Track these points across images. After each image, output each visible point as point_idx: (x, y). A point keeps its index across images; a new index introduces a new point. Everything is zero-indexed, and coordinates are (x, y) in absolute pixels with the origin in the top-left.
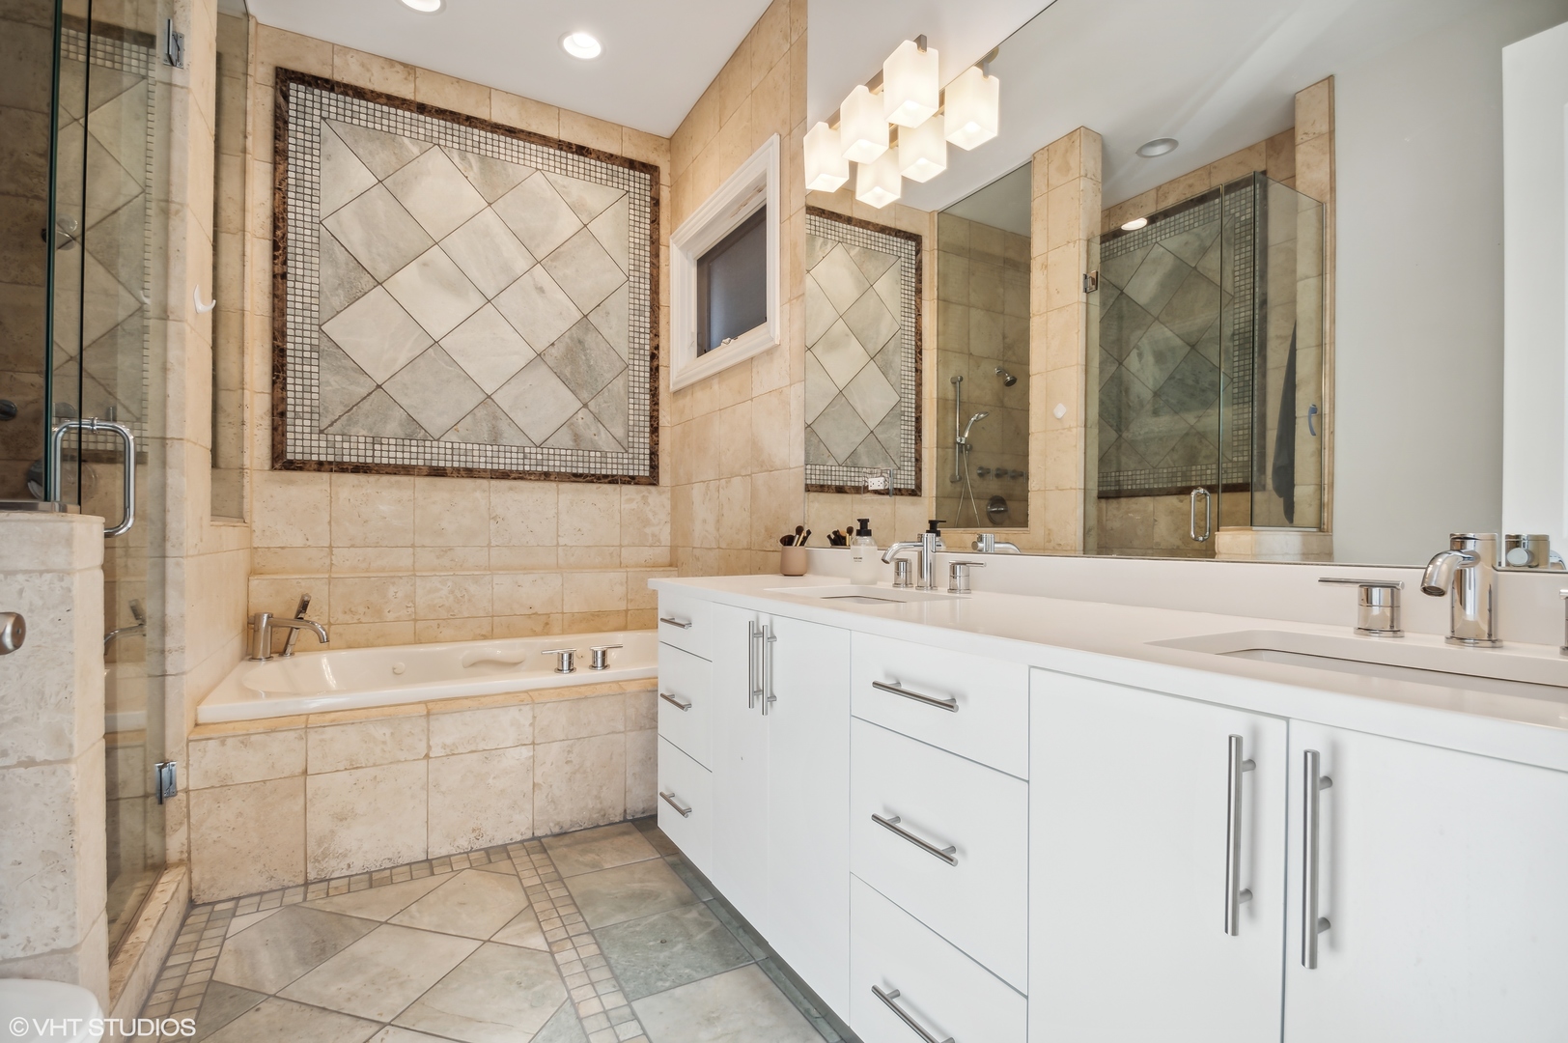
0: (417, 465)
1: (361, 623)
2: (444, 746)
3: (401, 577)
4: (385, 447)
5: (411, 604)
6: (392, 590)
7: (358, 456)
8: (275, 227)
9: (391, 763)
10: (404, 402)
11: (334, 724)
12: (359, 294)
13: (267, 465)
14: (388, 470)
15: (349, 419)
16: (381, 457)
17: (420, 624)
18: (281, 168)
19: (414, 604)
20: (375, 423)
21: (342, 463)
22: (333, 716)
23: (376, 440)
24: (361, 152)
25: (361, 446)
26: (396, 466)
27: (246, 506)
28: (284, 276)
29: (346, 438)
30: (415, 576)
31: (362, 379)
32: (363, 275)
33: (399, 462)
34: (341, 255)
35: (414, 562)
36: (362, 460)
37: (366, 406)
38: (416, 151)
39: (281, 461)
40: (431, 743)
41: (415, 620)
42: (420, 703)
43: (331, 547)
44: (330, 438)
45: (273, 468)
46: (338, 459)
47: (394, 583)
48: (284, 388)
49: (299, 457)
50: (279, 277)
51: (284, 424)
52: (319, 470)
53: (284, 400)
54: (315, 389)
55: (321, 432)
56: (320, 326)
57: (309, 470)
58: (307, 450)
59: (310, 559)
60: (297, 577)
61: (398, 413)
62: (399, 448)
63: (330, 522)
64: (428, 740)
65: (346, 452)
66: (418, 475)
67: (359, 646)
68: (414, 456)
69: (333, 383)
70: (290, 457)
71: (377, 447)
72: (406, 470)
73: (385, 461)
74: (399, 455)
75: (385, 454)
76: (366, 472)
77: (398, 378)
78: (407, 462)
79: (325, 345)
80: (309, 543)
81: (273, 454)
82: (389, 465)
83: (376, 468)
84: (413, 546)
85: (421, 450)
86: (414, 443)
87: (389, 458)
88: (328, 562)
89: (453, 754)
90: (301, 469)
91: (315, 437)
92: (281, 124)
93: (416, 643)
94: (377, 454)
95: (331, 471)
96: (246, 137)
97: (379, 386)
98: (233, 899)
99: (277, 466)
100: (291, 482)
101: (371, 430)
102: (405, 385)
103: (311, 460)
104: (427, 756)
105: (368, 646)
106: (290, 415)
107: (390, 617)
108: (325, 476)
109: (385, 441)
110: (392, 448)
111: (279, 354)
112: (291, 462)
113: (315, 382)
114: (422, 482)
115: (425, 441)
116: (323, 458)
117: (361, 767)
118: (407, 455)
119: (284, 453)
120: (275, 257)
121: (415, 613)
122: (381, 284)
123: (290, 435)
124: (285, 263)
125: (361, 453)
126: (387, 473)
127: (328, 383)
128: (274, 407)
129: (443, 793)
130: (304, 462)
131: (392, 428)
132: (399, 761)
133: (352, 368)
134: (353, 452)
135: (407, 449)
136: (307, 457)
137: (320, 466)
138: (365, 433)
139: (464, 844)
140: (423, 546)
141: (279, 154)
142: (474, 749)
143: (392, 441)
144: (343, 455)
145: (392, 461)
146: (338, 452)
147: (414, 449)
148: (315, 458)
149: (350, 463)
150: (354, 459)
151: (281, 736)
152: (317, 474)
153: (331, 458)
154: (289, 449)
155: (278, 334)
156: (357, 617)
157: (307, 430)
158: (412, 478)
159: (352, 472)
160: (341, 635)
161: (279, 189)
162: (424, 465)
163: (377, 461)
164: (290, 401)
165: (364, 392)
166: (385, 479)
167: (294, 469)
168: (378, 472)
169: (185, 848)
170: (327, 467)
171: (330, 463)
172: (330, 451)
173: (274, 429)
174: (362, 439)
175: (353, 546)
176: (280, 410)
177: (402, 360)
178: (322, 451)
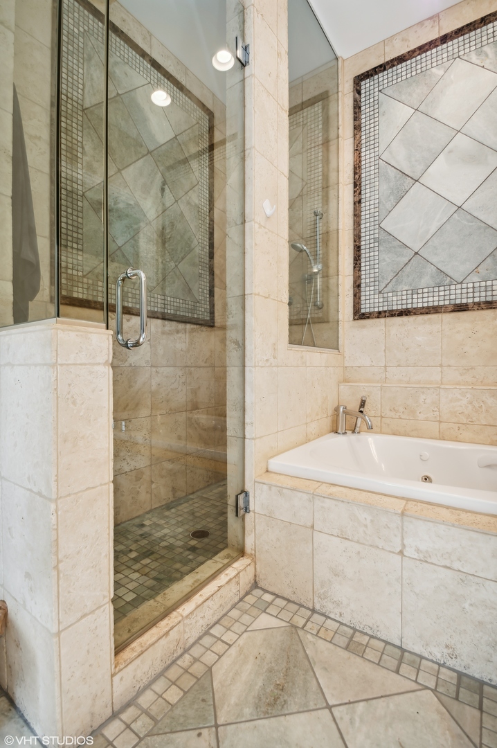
0: (444, 305)
1: (401, 418)
2: (418, 550)
3: (429, 389)
4: (420, 296)
5: (436, 409)
6: (422, 397)
7: (402, 304)
8: (355, 173)
9: (371, 546)
10: (434, 260)
11: (331, 497)
12: (403, 195)
13: (352, 318)
14: (422, 311)
15: (397, 281)
16: (418, 303)
17: (444, 426)
18: (358, 136)
19: (439, 409)
20: (413, 280)
21: (392, 311)
22: (334, 489)
23: (414, 291)
24: (403, 98)
25: (404, 297)
26: (428, 308)
27: (340, 343)
28: (360, 202)
29: (395, 294)
30: (440, 388)
31: (406, 251)
32: (405, 180)
33: (431, 304)
34: (391, 172)
35: (442, 378)
36: (404, 307)
37: (408, 269)
38: (441, 72)
39: (359, 315)
40: (405, 542)
41: (440, 422)
42: (403, 498)
43: (385, 366)
44: (385, 295)
45: (354, 319)
46: (390, 309)
47: (423, 393)
48: (360, 270)
49: (368, 310)
50: (358, 203)
51: (360, 291)
52: (378, 317)
53: (360, 277)
54: (376, 266)
55: (380, 292)
56: (379, 225)
57: (372, 318)
58: (372, 305)
59: (374, 374)
60: (363, 384)
61: (431, 269)
62: (431, 294)
63: (385, 350)
64: (403, 539)
65: (395, 303)
66: (444, 312)
67: (400, 434)
68: (442, 298)
69: (387, 259)
70: (363, 311)
71: (415, 296)
72: (436, 310)
73: (420, 305)
74: (431, 299)
75: (420, 300)
76: (407, 315)
77: (430, 243)
78: (436, 304)
79: (383, 236)
80: (373, 364)
81: (354, 310)
82: (423, 307)
83: (414, 311)
84: (441, 366)
85: (447, 293)
86: (442, 288)
87: (423, 302)
88: (384, 376)
89: (426, 562)
90: (368, 318)
91: (376, 296)
92: (357, 111)
93: (440, 439)
94: (415, 301)
95: (385, 317)
96: (338, 129)
97: (416, 253)
98: (275, 594)
99: (356, 318)
100: (364, 327)
101: (411, 285)
102: (435, 247)
103: (374, 312)
104: (401, 553)
105: (405, 436)
106: (363, 285)
107: (421, 417)
108: (382, 320)
109: (420, 291)
110: (426, 295)
111: (357, 249)
112: (363, 314)
113: (376, 262)
114: (448, 317)
115: (450, 285)
116: (381, 309)
117: (348, 539)
118: (436, 299)
119: (360, 309)
120: (355, 192)
121: (440, 416)
122: (417, 181)
123: (363, 298)
124: (360, 193)
125: (404, 302)
126: (421, 314)
127: (384, 260)
128: (355, 282)
129: (417, 595)
130: (370, 313)
131: (426, 281)
132: (377, 547)
133: (398, 246)
134: (399, 302)
135: (436, 294)
136: (372, 310)
137: (380, 314)
138: (407, 288)
139: (437, 653)
140: (449, 366)
141: (357, 128)
142: (448, 565)
143: (426, 290)
144: (393, 305)
145: (425, 305)
146: (390, 303)
147: (442, 293)
148: (376, 310)
149: (397, 310)
150: (400, 307)
151: (300, 495)
152: (378, 320)
153: (385, 309)
154: (363, 306)
155: (357, 237)
156: (398, 414)
157: (372, 293)
158: (440, 315)
159: (398, 316)
160: (388, 425)
161: (357, 150)
162: (450, 304)
163: (415, 306)
164: (363, 277)
165: (406, 260)
166: (420, 318)
167: (364, 319)
168: (415, 314)
169: (253, 548)
170: (383, 314)
171: (385, 312)
172: (385, 304)
173: (355, 295)
174: (405, 293)
175: (399, 366)
176: (357, 284)
177: (433, 229)
178: (381, 304)
